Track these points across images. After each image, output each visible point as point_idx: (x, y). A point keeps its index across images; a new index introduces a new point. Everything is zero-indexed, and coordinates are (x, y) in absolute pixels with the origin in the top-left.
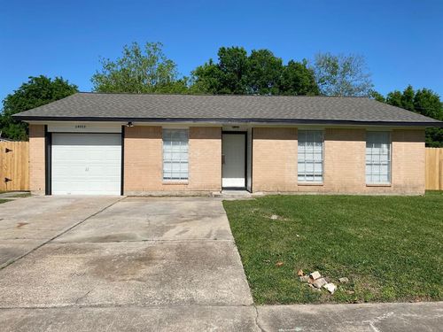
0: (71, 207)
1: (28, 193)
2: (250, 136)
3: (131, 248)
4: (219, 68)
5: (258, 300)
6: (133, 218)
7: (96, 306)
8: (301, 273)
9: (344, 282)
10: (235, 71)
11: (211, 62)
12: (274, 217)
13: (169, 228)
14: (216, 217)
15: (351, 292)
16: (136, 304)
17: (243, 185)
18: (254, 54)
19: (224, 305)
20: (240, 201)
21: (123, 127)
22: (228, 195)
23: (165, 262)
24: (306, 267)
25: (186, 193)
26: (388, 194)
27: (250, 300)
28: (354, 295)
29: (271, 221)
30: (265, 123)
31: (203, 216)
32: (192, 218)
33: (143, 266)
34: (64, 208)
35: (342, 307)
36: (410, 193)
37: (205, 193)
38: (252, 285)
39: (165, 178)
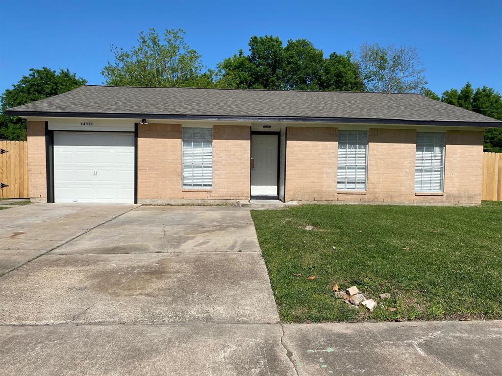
0: (76, 216)
1: (27, 201)
2: (283, 138)
3: (141, 261)
4: (250, 60)
5: (285, 318)
6: (146, 229)
7: (95, 324)
8: (336, 288)
9: (386, 299)
10: (268, 64)
11: (241, 53)
12: (309, 228)
13: (188, 239)
14: (242, 227)
15: (392, 310)
16: (143, 321)
17: (275, 193)
18: (291, 45)
19: (245, 322)
20: (271, 211)
21: (136, 125)
22: (257, 205)
23: (179, 275)
24: (342, 281)
25: (210, 202)
26: (439, 205)
27: (277, 317)
28: (396, 313)
29: (304, 232)
30: (301, 122)
31: (228, 227)
32: (214, 228)
33: (155, 280)
34: (67, 216)
35: (382, 325)
36: (464, 203)
37: (231, 202)
38: (279, 301)
39: (185, 185)
